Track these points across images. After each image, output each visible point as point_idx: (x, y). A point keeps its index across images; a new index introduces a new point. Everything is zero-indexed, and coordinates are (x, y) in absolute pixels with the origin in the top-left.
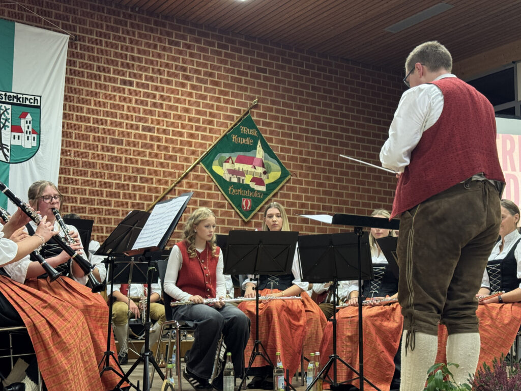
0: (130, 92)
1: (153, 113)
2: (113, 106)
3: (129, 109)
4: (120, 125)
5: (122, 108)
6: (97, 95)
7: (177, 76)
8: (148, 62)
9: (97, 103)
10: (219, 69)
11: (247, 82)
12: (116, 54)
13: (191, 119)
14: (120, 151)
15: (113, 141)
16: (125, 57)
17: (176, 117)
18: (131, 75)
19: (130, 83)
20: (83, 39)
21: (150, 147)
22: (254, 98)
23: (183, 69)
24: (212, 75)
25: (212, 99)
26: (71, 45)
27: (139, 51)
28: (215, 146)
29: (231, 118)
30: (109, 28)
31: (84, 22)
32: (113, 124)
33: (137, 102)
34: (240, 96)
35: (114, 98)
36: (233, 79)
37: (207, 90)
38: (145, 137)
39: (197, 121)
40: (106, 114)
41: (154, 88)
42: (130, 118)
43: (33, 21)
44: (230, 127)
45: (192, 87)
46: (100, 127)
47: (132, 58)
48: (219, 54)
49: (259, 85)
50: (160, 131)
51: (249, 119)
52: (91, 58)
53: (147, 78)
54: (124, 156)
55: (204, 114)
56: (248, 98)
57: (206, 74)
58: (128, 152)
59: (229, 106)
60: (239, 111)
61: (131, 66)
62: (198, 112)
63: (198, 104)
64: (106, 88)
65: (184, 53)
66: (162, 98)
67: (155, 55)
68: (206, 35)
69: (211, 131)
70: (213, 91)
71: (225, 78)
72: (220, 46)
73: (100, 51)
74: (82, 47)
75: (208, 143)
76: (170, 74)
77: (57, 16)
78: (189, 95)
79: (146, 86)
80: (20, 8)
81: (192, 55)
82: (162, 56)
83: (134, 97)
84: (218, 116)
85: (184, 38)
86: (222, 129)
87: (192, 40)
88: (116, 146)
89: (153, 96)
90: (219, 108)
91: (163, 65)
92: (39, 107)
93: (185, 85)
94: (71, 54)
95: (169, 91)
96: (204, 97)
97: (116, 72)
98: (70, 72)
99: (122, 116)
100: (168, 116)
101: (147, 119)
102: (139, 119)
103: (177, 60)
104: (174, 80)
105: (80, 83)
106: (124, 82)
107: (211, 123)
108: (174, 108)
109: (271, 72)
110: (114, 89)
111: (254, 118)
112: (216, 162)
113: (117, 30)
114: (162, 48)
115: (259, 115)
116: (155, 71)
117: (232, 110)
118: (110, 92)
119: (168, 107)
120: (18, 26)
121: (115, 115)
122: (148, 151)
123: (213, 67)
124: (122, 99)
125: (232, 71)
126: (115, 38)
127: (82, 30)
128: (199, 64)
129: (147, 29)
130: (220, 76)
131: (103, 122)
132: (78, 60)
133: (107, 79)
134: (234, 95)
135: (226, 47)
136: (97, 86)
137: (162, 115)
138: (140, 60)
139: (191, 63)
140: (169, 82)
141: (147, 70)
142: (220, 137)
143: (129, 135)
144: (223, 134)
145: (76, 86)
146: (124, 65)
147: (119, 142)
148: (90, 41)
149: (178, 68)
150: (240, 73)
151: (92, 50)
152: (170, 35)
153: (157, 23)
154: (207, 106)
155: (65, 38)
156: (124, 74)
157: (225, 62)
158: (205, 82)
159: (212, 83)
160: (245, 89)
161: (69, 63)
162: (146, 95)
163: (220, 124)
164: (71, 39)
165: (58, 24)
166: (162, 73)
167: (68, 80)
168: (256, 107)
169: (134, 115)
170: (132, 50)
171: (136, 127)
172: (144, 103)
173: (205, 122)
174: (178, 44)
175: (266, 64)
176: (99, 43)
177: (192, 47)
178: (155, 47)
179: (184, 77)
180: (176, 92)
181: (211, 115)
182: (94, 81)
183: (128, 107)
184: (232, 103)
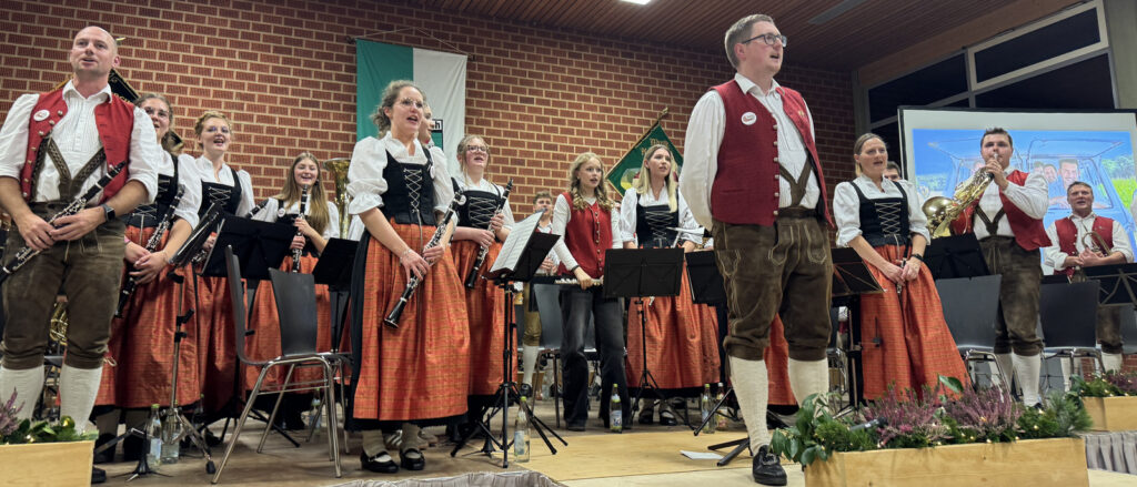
0: (531, 110)
1: (555, 130)
2: (513, 126)
3: (530, 127)
4: (521, 144)
5: (522, 127)
6: (497, 115)
7: (579, 90)
8: (548, 77)
9: (498, 124)
10: (623, 78)
11: (655, 91)
12: (515, 72)
13: (595, 134)
14: (522, 171)
15: (515, 162)
16: (524, 74)
17: (579, 133)
18: (532, 92)
19: (531, 101)
20: (481, 59)
21: (553, 165)
22: (663, 107)
23: (587, 82)
24: (617, 86)
25: (618, 111)
26: (469, 66)
27: (539, 67)
28: (622, 162)
29: (640, 130)
30: (507, 45)
31: (481, 42)
32: (513, 143)
33: (539, 119)
34: (648, 106)
35: (514, 117)
36: (640, 89)
37: (611, 102)
38: (547, 156)
39: (603, 135)
40: (506, 134)
41: (555, 104)
42: (531, 136)
43: (431, 45)
44: (638, 140)
45: (596, 100)
46: (501, 148)
47: (531, 75)
48: (624, 63)
49: (669, 92)
50: (563, 148)
51: (660, 129)
52: (489, 78)
53: (548, 94)
54: (526, 177)
55: (610, 127)
56: (656, 107)
57: (610, 85)
58: (530, 172)
59: (637, 118)
60: (647, 123)
61: (530, 83)
62: (602, 126)
63: (602, 118)
64: (506, 107)
65: (586, 65)
66: (565, 114)
67: (555, 69)
68: (610, 44)
69: (618, 145)
70: (618, 103)
71: (632, 88)
72: (624, 55)
73: (498, 70)
74: (480, 68)
75: (615, 158)
76: (571, 88)
77: (454, 38)
78: (593, 108)
79: (547, 103)
80: (417, 33)
81: (594, 66)
82: (563, 70)
83: (534, 115)
84: (625, 129)
85: (586, 49)
86: (630, 142)
87: (594, 50)
88: (518, 167)
89: (555, 113)
90: (625, 120)
91: (564, 79)
92: (441, 131)
93: (588, 99)
94: (469, 75)
95: (571, 106)
96: (609, 110)
97: (515, 90)
98: (469, 93)
99: (523, 135)
100: (571, 132)
101: (549, 137)
102: (539, 137)
103: (579, 72)
104: (576, 94)
105: (479, 104)
106: (523, 100)
107: (618, 137)
108: (579, 124)
109: (682, 78)
110: (514, 108)
111: (665, 129)
112: (624, 178)
113: (515, 47)
114: (562, 62)
115: (670, 125)
116: (555, 86)
117: (640, 122)
118: (510, 112)
119: (572, 123)
120: (417, 52)
121: (515, 135)
122: (551, 170)
123: (617, 77)
124: (523, 118)
125: (639, 81)
126: (514, 55)
127: (480, 50)
128: (602, 76)
129: (547, 43)
130: (625, 87)
131: (504, 143)
132: (477, 81)
133: (505, 98)
134: (641, 105)
135: (631, 56)
136: (496, 106)
137: (564, 131)
138: (540, 76)
139: (594, 75)
140: (571, 97)
141: (547, 85)
142: (628, 151)
143: (531, 154)
144: (631, 148)
145: (475, 108)
146: (522, 82)
147: (521, 162)
148: (489, 60)
149: (580, 81)
150: (647, 81)
151: (489, 69)
152: (570, 47)
153: (557, 37)
154: (611, 119)
155: (463, 59)
156: (523, 91)
157: (630, 72)
158: (609, 94)
159: (617, 94)
160: (653, 99)
161: (468, 84)
162: (547, 111)
163: (626, 137)
164: (469, 59)
165: (455, 45)
166: (563, 87)
167: (468, 102)
168: (666, 116)
169: (536, 133)
170: (530, 66)
171: (538, 146)
172: (546, 120)
173: (610, 136)
174: (579, 56)
175: (676, 70)
176: (498, 62)
177: (594, 58)
178: (554, 61)
179: (587, 90)
180: (579, 107)
181: (617, 128)
182: (493, 101)
183: (529, 126)
184: (640, 113)
